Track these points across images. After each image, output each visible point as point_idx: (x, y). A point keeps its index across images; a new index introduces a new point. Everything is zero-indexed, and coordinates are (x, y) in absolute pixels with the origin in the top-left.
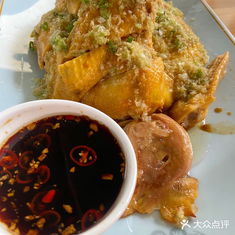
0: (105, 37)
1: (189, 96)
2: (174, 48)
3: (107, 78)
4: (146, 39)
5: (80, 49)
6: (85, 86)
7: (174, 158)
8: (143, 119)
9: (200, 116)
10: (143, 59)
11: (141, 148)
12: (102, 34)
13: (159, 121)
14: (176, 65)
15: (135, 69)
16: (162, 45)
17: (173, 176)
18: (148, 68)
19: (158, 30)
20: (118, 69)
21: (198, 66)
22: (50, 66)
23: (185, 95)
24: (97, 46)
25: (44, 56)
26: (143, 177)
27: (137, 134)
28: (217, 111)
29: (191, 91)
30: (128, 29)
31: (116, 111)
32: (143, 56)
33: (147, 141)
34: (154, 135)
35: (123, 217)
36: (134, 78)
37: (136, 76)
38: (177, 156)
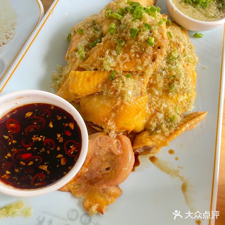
0: (111, 67)
1: (155, 132)
2: (168, 90)
3: (100, 94)
4: (143, 78)
5: (91, 66)
6: (82, 93)
7: (113, 172)
8: (110, 134)
9: (153, 151)
10: (128, 95)
11: (96, 154)
12: (109, 64)
13: (119, 141)
14: (160, 104)
15: (119, 100)
16: (159, 83)
17: (105, 182)
18: (128, 103)
19: (164, 70)
20: (109, 93)
21: (176, 113)
22: (71, 63)
23: (153, 130)
24: (103, 70)
25: (70, 53)
26: (86, 173)
27: (99, 143)
28: (171, 152)
29: (158, 130)
30: (131, 67)
31: (95, 120)
32: (130, 93)
33: (103, 151)
34: (110, 149)
35: (60, 190)
36: (115, 105)
37: (117, 104)
38: (116, 171)
